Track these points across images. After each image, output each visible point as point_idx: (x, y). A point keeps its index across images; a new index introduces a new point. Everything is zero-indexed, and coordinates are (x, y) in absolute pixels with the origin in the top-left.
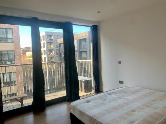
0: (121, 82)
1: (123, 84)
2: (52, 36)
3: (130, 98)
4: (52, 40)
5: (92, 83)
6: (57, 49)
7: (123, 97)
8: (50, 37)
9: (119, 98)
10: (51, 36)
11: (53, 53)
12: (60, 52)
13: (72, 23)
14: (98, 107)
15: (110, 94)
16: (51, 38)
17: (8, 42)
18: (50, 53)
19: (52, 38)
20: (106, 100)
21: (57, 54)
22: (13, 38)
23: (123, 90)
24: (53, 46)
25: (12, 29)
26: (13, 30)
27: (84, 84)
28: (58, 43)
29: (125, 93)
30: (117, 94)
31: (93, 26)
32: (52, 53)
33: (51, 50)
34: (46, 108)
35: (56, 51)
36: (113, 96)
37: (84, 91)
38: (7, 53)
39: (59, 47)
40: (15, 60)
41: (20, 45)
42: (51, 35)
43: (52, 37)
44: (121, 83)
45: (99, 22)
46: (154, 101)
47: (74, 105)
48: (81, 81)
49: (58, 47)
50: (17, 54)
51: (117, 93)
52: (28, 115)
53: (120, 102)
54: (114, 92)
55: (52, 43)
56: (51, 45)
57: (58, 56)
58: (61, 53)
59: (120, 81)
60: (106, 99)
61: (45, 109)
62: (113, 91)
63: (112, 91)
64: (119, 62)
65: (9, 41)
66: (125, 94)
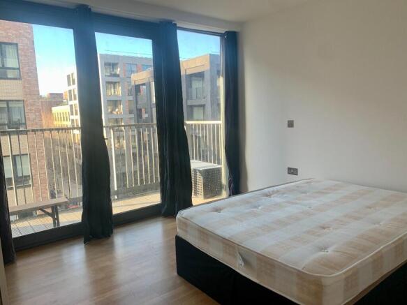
0: (293, 171)
1: (297, 174)
2: (119, 65)
3: (315, 202)
4: (118, 76)
5: (221, 175)
6: (131, 98)
7: (298, 201)
8: (113, 68)
9: (288, 202)
10: (114, 65)
11: (121, 109)
12: (139, 107)
13: (175, 24)
14: (241, 221)
15: (268, 195)
16: (115, 70)
17: (8, 79)
18: (113, 110)
19: (118, 71)
20: (260, 208)
21: (131, 112)
22: (19, 69)
23: (298, 187)
24: (119, 91)
25: (17, 45)
26: (20, 47)
27: (202, 179)
28: (133, 84)
29: (302, 193)
30: (285, 195)
31: (227, 33)
32: (117, 110)
33: (116, 101)
34: (115, 231)
35: (127, 104)
36: (276, 199)
37: (202, 193)
38: (6, 106)
39: (136, 95)
40: (25, 124)
41: (38, 87)
42: (116, 62)
43: (119, 69)
44: (292, 173)
45: (241, 24)
46: (370, 208)
47: (184, 216)
48: (195, 170)
49: (134, 95)
50: (31, 110)
51: (283, 194)
52: (72, 245)
53: (292, 210)
54: (278, 191)
55: (119, 82)
56: (114, 88)
57: (132, 116)
58: (141, 110)
59: (289, 169)
60: (259, 206)
61: (112, 232)
62: (275, 188)
63: (271, 189)
64: (289, 122)
65: (9, 77)
66: (304, 195)
